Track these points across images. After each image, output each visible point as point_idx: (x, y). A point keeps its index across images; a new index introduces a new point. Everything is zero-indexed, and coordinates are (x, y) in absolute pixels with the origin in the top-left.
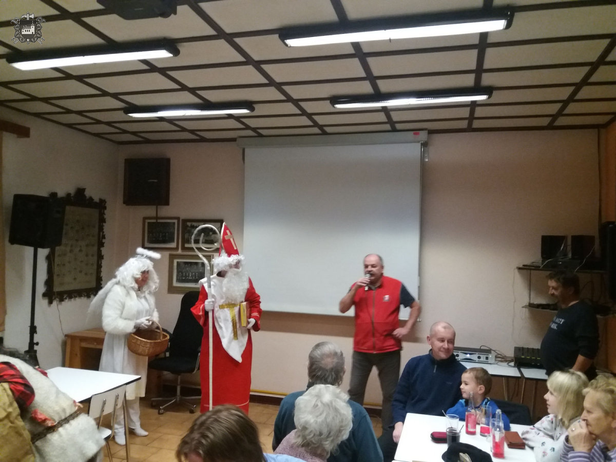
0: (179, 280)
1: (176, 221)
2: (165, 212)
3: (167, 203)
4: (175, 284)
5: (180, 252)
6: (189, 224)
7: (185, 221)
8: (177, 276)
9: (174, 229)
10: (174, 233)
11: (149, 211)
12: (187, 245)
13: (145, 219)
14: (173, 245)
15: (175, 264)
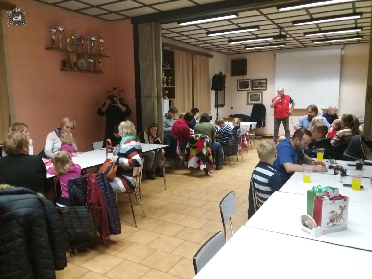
0: (250, 101)
1: (249, 80)
2: (246, 77)
3: (246, 74)
4: (249, 102)
5: (251, 91)
6: (254, 81)
7: (253, 80)
8: (250, 99)
9: (249, 83)
10: (249, 85)
11: (240, 78)
12: (253, 89)
13: (238, 80)
14: (248, 89)
15: (249, 95)
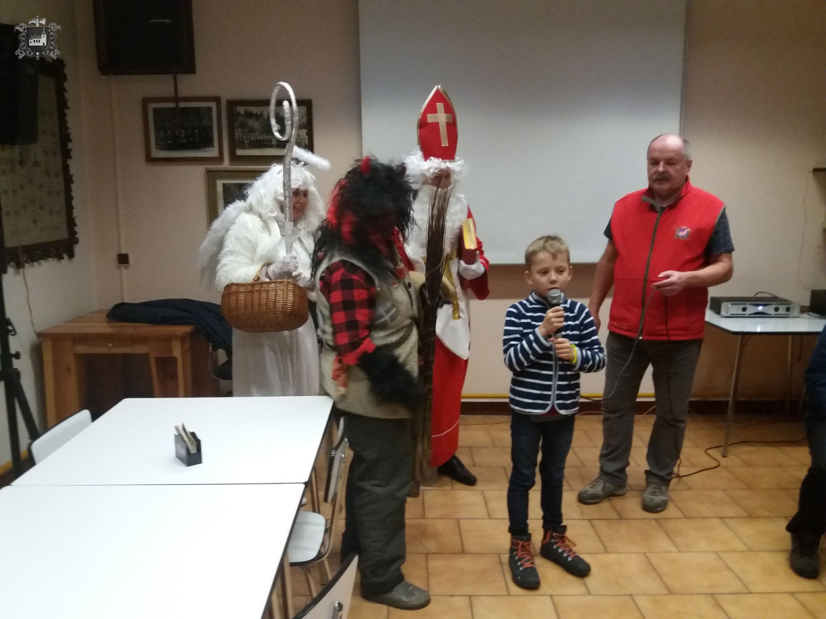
1: (213, 105)
2: (190, 86)
3: (191, 69)
5: (226, 164)
6: (241, 110)
7: (232, 104)
9: (211, 120)
10: (211, 128)
11: (158, 86)
12: (239, 152)
13: (146, 101)
14: (212, 152)
15: (220, 189)
